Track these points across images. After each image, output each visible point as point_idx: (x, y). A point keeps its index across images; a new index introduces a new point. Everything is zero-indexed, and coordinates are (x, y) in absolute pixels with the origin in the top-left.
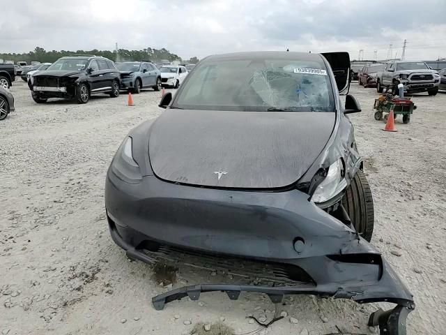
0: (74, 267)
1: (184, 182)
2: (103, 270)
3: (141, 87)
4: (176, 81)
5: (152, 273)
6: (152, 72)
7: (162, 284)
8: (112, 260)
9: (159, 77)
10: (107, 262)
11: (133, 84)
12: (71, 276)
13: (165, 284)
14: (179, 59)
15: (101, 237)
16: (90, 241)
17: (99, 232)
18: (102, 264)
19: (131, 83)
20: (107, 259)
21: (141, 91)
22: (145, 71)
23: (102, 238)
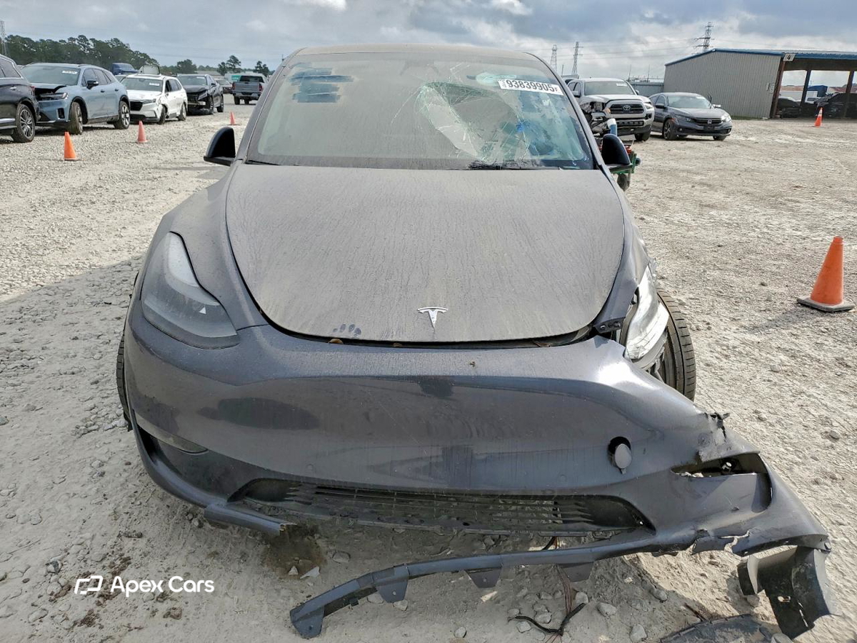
0: (55, 564)
1: (351, 336)
2: (136, 557)
3: (85, 121)
4: (161, 107)
5: (261, 548)
6: (108, 88)
7: (293, 571)
8: (149, 528)
9: (124, 99)
10: (140, 536)
11: (67, 114)
12: (55, 588)
13: (301, 571)
14: (153, 62)
15: (102, 474)
16: (77, 488)
17: (96, 463)
18: (128, 543)
19: (61, 111)
20: (138, 528)
21: (85, 129)
22: (90, 85)
23: (107, 477)
